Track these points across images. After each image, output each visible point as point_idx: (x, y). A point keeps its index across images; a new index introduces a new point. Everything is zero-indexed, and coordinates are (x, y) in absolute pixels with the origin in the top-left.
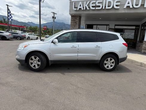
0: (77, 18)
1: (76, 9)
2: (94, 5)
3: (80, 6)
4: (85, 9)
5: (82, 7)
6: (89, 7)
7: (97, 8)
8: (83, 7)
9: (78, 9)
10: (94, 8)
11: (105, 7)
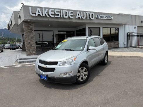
0: (32, 25)
1: (34, 15)
2: (53, 13)
3: (39, 12)
4: (44, 15)
5: (40, 13)
6: (49, 15)
7: (56, 16)
8: (43, 14)
9: (37, 15)
10: (53, 16)
11: (63, 16)
